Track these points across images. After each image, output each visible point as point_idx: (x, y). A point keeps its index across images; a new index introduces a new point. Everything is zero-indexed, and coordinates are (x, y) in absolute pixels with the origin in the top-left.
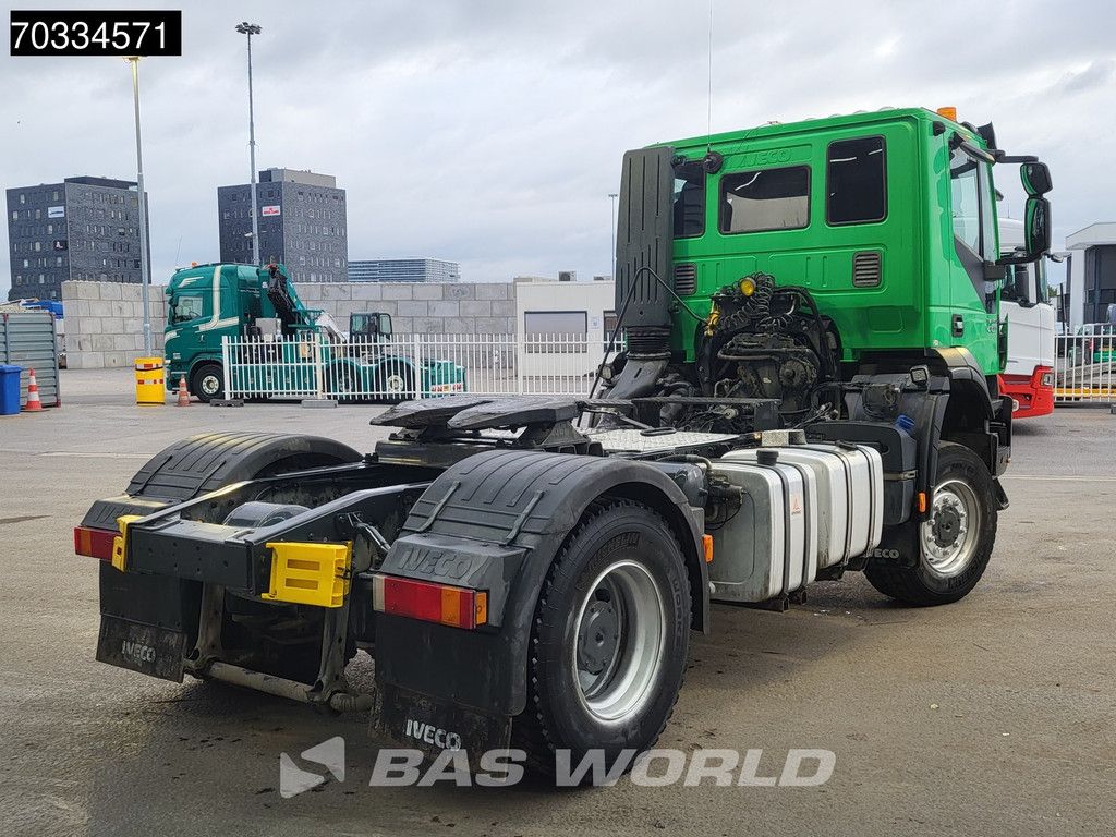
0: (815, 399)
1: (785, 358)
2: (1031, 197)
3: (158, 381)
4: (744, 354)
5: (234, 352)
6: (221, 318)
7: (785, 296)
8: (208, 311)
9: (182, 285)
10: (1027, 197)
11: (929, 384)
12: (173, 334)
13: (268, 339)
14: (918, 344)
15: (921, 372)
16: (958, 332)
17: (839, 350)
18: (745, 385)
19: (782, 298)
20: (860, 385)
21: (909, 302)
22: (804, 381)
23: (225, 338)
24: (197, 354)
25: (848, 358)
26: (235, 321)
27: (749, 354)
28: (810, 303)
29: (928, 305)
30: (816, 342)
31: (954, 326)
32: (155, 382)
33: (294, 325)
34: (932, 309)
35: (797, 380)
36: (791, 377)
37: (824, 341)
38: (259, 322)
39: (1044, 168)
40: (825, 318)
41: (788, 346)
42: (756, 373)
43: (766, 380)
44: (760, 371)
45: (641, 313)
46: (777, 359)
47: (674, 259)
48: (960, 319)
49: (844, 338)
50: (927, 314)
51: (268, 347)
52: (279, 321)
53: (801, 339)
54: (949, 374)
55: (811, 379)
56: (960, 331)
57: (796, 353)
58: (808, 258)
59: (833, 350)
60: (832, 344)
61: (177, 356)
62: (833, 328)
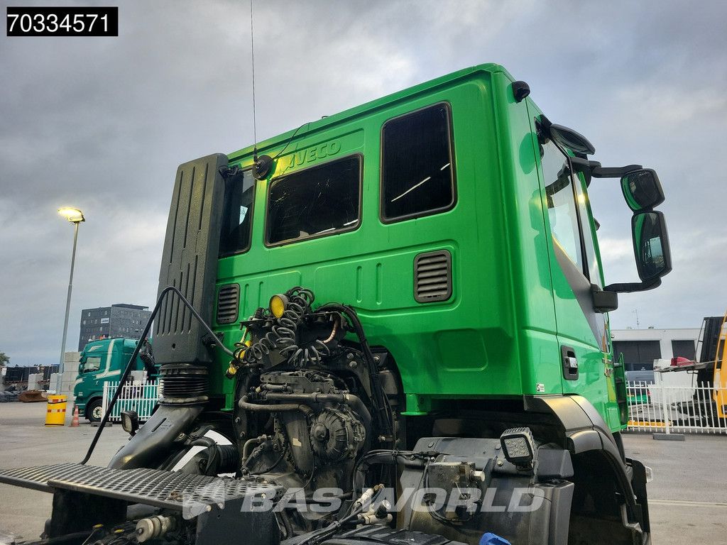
0: (360, 476)
1: (316, 408)
2: (636, 213)
3: (61, 410)
4: (269, 402)
5: (110, 391)
6: (110, 370)
7: (322, 316)
8: (103, 366)
9: (90, 351)
10: (632, 213)
11: (536, 465)
12: (80, 380)
13: (137, 383)
14: (514, 389)
15: (521, 442)
16: (570, 373)
17: (401, 398)
18: (271, 447)
19: (319, 320)
20: (423, 456)
21: (494, 323)
22: (342, 445)
23: (106, 383)
24: (94, 392)
25: (413, 410)
26: (119, 372)
27: (278, 401)
28: (357, 327)
29: (523, 325)
30: (366, 383)
31: (565, 363)
32: (59, 411)
33: (155, 375)
34: (531, 334)
35: (332, 445)
36: (324, 438)
37: (377, 382)
38: (133, 373)
39: (651, 175)
40: (379, 349)
41: (324, 390)
42: (284, 430)
43: (296, 442)
44: (289, 426)
45: (174, 346)
46: (306, 410)
47: (218, 281)
48: (572, 354)
49: (406, 379)
50: (524, 342)
51: (135, 388)
52: (146, 372)
53: (346, 379)
54: (568, 444)
55: (354, 443)
56: (574, 371)
57: (334, 402)
58: (359, 268)
59: (391, 397)
60: (391, 388)
61: (81, 394)
62: (391, 363)
